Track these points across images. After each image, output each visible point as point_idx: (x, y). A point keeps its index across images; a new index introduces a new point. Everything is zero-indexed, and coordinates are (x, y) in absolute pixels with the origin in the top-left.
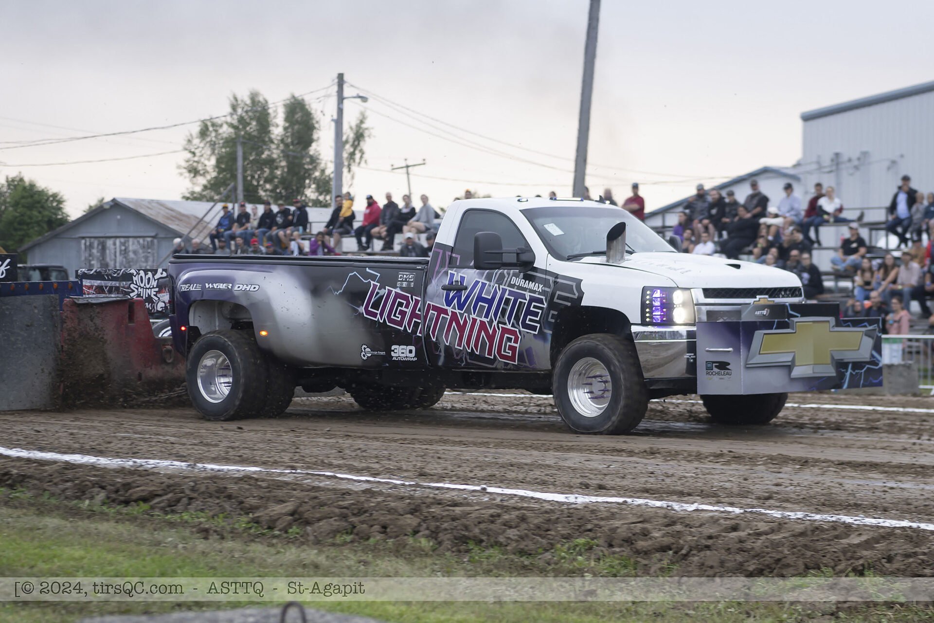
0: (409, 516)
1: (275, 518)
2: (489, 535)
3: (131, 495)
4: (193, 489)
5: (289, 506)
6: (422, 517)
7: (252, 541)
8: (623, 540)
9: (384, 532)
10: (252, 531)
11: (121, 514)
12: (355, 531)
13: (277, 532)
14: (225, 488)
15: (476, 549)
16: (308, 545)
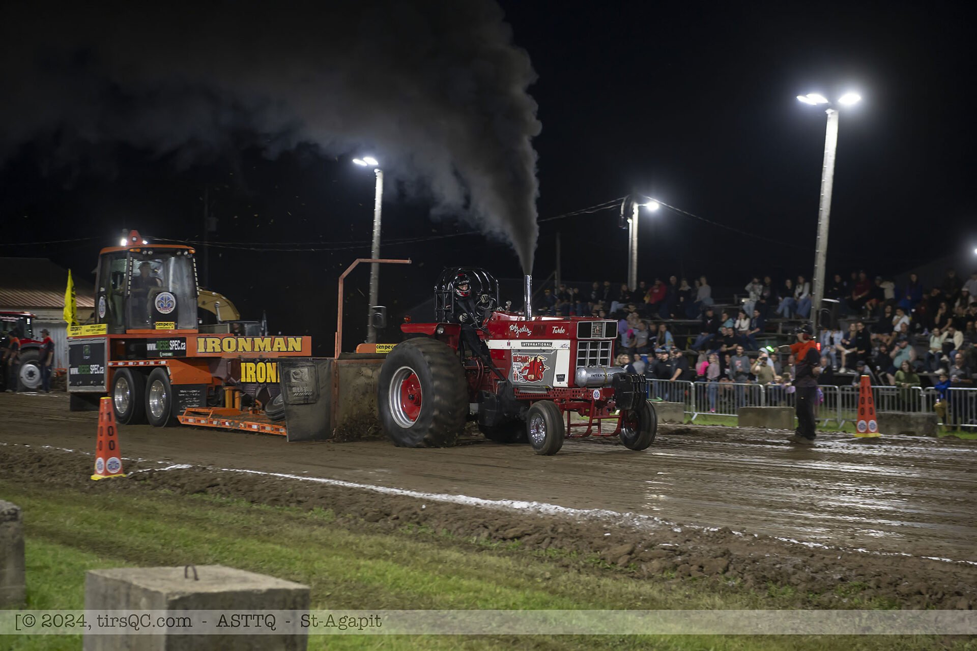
0: (720, 558)
1: (617, 557)
2: (782, 577)
3: (508, 534)
4: (552, 530)
5: (627, 548)
6: (730, 560)
7: (603, 575)
8: (889, 584)
9: (702, 571)
10: (601, 565)
11: (501, 549)
12: (679, 569)
13: (619, 569)
14: (577, 530)
15: (773, 587)
16: (644, 580)
